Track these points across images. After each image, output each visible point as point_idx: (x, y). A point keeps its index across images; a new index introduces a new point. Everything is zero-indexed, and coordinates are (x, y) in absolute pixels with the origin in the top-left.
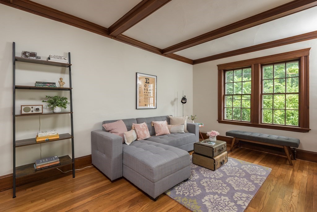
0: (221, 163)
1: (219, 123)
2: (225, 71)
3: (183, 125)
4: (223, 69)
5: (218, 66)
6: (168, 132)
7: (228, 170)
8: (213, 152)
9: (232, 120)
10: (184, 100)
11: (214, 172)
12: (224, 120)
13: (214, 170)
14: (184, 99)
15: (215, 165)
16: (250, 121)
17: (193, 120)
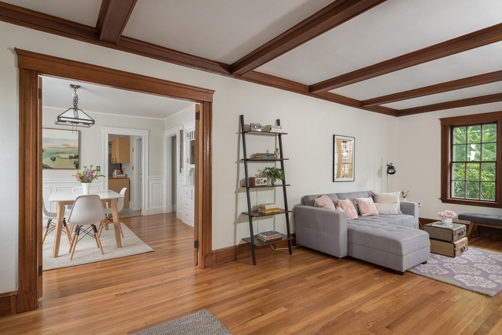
0: (462, 249)
1: (443, 202)
2: (452, 127)
3: (397, 204)
4: (450, 124)
5: (441, 119)
6: (378, 213)
7: (472, 258)
8: (453, 235)
9: (465, 199)
10: (391, 170)
11: (454, 259)
12: (451, 198)
13: (454, 256)
14: (390, 167)
15: (455, 251)
16: (494, 200)
17: (404, 197)
